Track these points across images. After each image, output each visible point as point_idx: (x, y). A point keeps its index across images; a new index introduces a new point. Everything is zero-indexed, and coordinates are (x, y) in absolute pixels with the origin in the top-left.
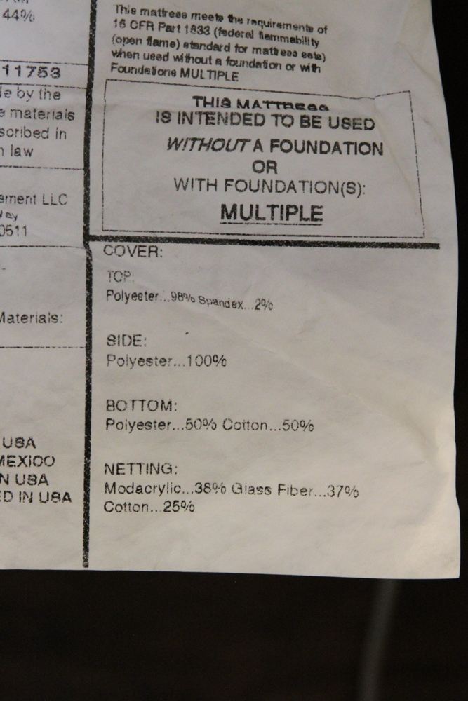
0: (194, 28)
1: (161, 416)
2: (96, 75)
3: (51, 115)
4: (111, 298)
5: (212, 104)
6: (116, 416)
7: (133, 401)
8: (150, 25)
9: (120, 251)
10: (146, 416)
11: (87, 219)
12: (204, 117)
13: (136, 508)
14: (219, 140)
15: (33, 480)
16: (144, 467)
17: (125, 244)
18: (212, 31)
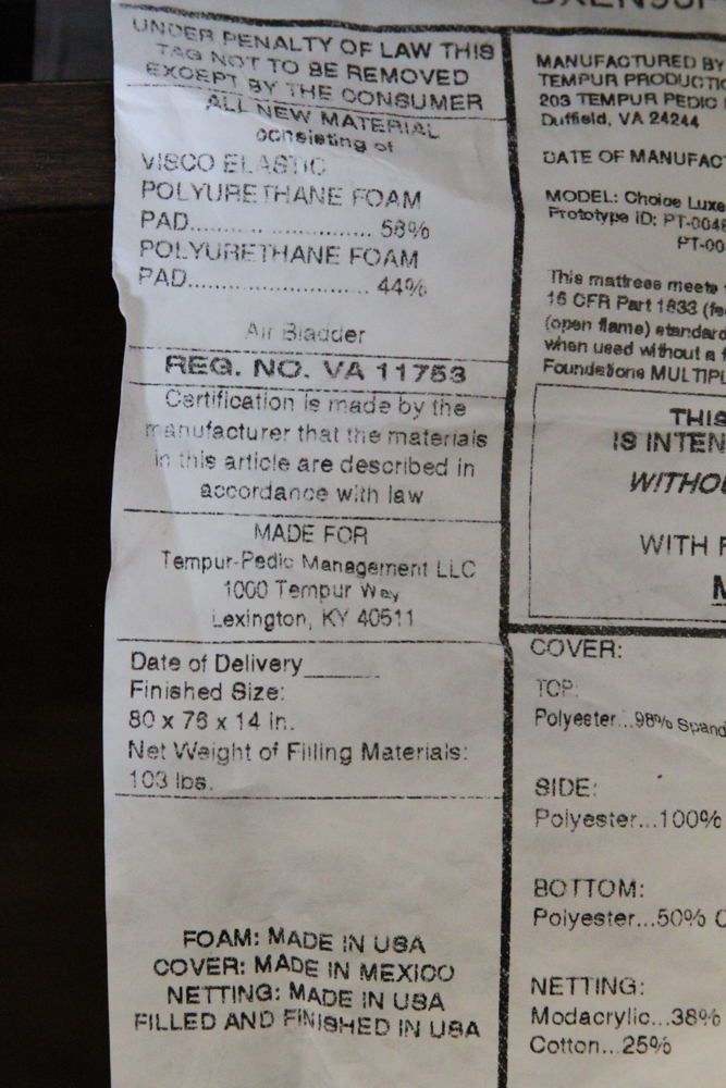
0: (672, 304)
1: (619, 904)
2: (520, 377)
3: (450, 440)
4: (543, 722)
5: (700, 420)
6: (549, 904)
7: (576, 881)
8: (604, 300)
9: (556, 647)
10: (596, 905)
11: (504, 598)
12: (687, 440)
13: (580, 1047)
14: (711, 476)
15: (420, 1001)
16: (592, 984)
17: (564, 637)
18: (700, 308)
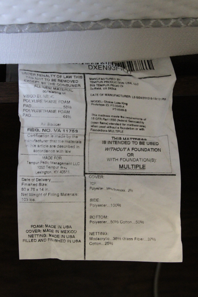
0: (112, 119)
1: (104, 220)
2: (87, 132)
3: (75, 142)
4: (91, 189)
5: (116, 139)
6: (92, 220)
7: (97, 216)
8: (101, 119)
9: (93, 177)
10: (100, 220)
11: (84, 169)
12: (114, 142)
13: (98, 244)
14: (118, 148)
15: (71, 237)
16: (100, 233)
17: (95, 175)
18: (116, 120)
